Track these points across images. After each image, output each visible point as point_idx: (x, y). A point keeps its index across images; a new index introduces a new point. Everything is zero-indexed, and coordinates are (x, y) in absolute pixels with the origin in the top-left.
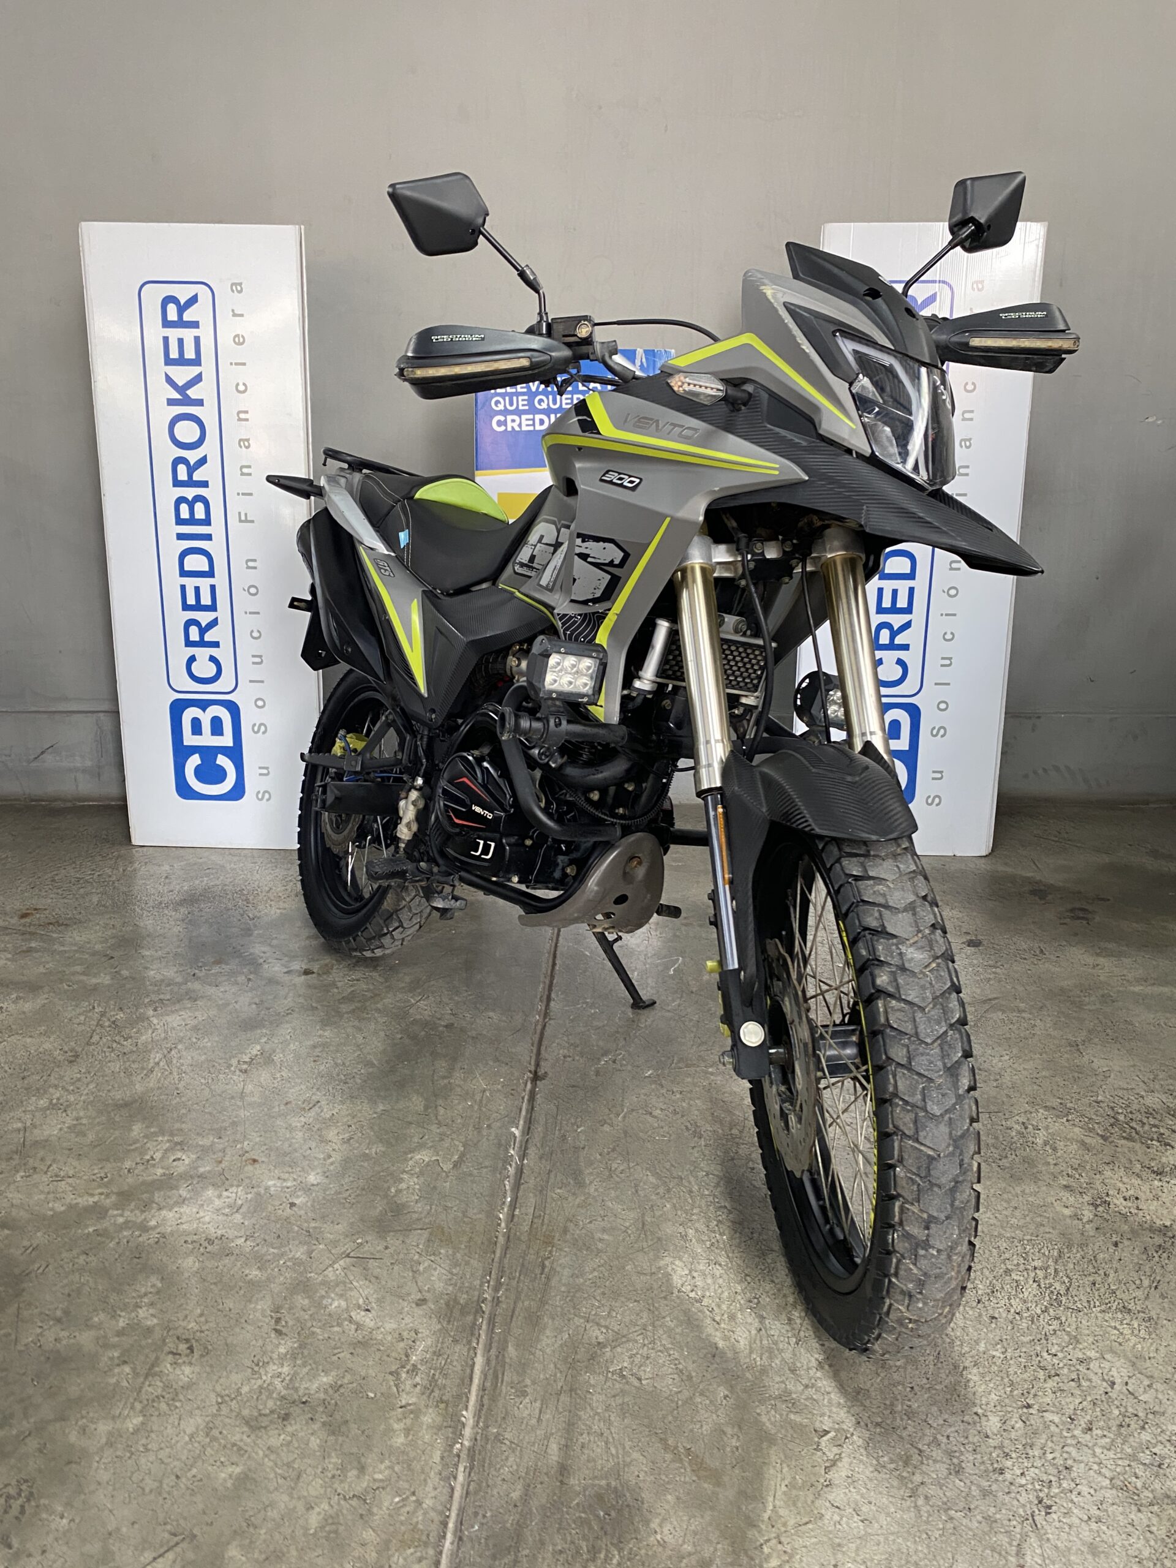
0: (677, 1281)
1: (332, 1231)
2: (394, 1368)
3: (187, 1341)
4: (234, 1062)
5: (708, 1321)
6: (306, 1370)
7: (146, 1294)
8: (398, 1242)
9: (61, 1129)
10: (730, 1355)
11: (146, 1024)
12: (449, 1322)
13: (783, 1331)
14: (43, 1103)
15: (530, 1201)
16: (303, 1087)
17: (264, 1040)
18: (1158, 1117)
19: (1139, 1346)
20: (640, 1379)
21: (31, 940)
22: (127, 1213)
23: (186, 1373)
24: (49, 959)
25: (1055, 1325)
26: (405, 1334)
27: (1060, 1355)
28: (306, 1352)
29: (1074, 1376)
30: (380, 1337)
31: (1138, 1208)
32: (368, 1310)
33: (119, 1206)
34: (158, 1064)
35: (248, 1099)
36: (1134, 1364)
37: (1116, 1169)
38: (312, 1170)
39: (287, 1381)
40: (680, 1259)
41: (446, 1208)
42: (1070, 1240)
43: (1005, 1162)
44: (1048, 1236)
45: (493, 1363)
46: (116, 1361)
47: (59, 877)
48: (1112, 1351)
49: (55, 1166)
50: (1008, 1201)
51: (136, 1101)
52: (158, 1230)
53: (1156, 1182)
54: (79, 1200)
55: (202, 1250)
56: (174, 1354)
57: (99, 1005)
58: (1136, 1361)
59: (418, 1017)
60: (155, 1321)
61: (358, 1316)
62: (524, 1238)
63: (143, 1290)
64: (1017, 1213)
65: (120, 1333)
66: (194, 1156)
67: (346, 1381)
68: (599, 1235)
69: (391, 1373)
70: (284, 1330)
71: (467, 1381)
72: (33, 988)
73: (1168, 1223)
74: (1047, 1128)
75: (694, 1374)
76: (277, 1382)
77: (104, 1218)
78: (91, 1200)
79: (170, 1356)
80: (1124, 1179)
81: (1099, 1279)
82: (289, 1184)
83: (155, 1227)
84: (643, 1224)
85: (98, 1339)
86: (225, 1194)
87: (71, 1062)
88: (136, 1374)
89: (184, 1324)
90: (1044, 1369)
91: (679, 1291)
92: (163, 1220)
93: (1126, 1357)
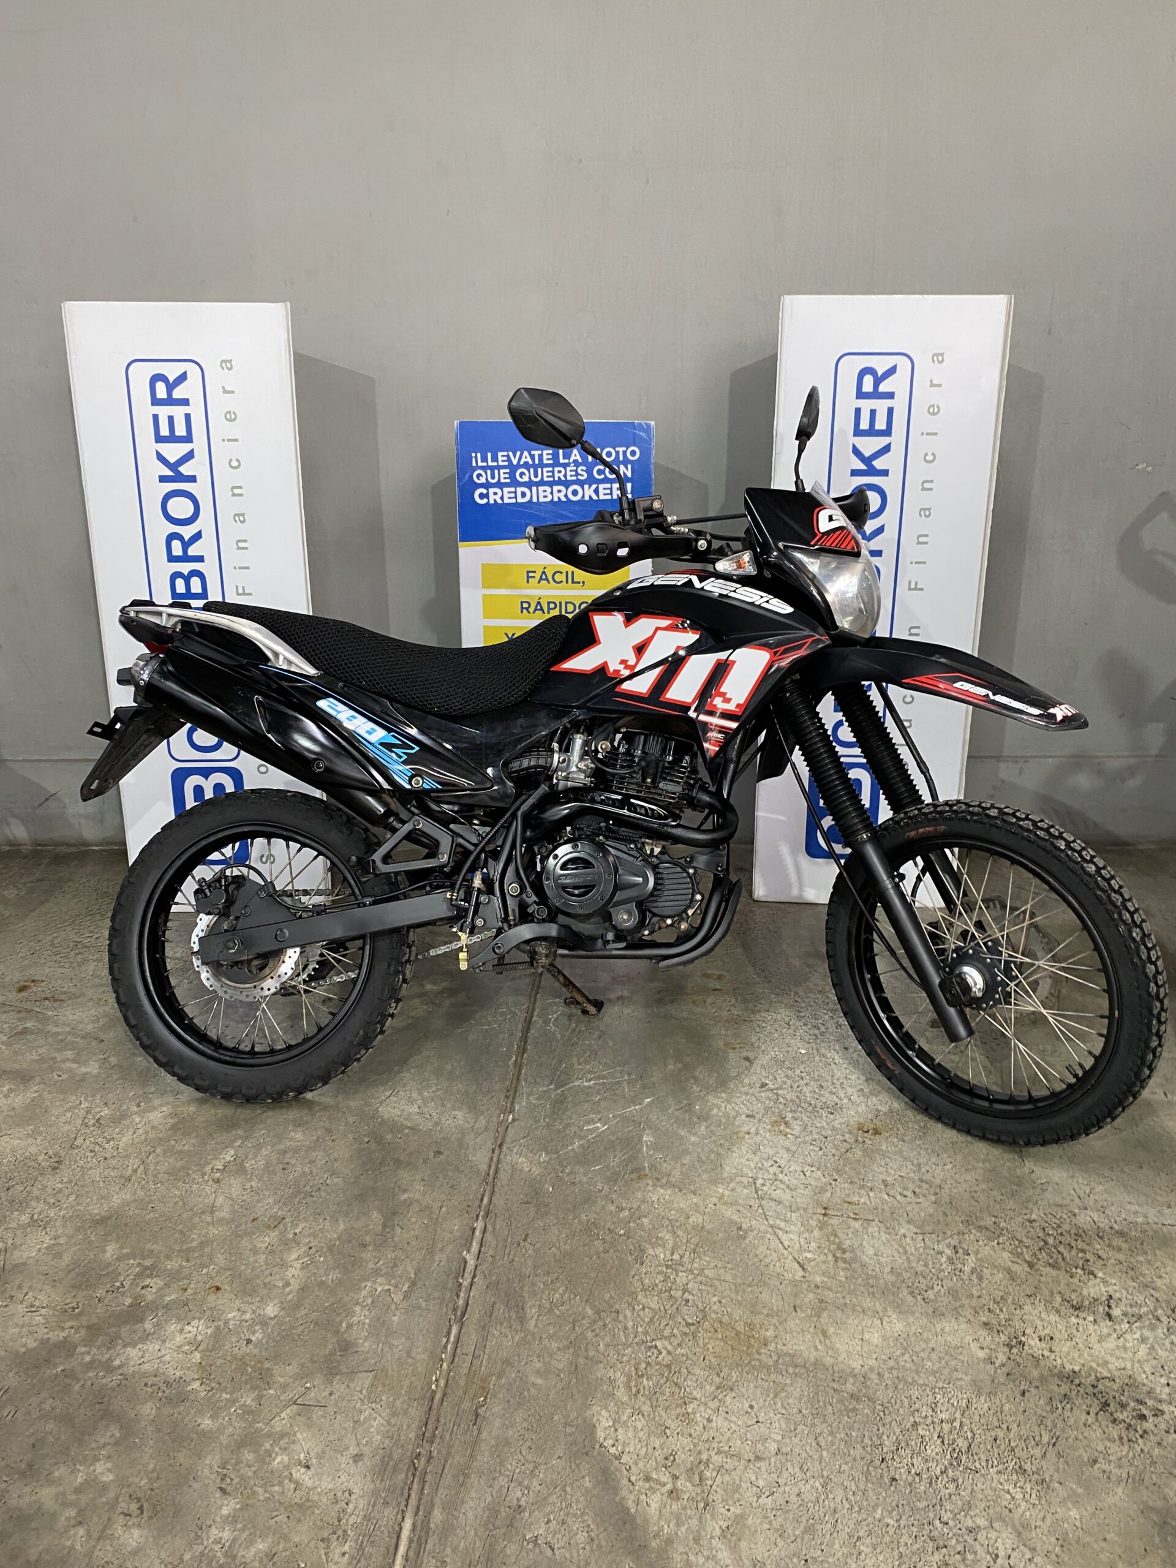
0: (600, 1434)
1: (283, 1373)
2: (325, 1534)
3: (138, 1500)
4: (208, 1169)
5: (625, 1481)
6: (244, 1535)
7: (104, 1446)
8: (344, 1387)
9: (39, 1249)
10: (639, 1521)
11: (127, 1122)
12: (382, 1480)
13: (694, 1494)
14: (25, 1218)
15: (471, 1337)
16: (271, 1200)
17: (237, 1144)
18: (1087, 1240)
19: (1028, 1513)
20: (553, 1550)
21: (26, 1019)
22: (94, 1350)
23: (134, 1537)
24: (41, 1042)
25: (952, 1486)
26: (339, 1494)
27: (951, 1523)
28: (246, 1515)
29: (960, 1548)
30: (316, 1498)
31: (1051, 1351)
32: (308, 1467)
33: (88, 1342)
34: (135, 1171)
35: (219, 1214)
36: (1019, 1534)
37: (1037, 1302)
38: (272, 1300)
39: (226, 1548)
40: (606, 1407)
41: (391, 1346)
42: (980, 1388)
43: (931, 1294)
44: (959, 1383)
45: (419, 1528)
46: (72, 1522)
47: (59, 939)
48: (1001, 1519)
49: (30, 1294)
50: (926, 1341)
51: (112, 1216)
52: (120, 1372)
53: (1073, 1320)
54: (51, 1335)
55: (160, 1394)
56: (126, 1515)
57: (86, 1099)
58: (1021, 1531)
59: (386, 1116)
60: (111, 1477)
61: (299, 1473)
62: (462, 1383)
63: (102, 1441)
64: (934, 1356)
65: (78, 1491)
66: (161, 1283)
67: (281, 1546)
68: (533, 1379)
69: (323, 1540)
70: (228, 1489)
71: (392, 1549)
72: (24, 1078)
73: (1077, 1369)
74: (977, 1253)
75: (603, 1543)
76: (217, 1548)
77: (72, 1356)
78: (63, 1334)
79: (122, 1516)
80: (1043, 1315)
81: (1001, 1434)
82: (248, 1316)
83: (119, 1367)
84: (576, 1366)
85: (57, 1495)
86: (188, 1328)
87: (54, 1169)
88: (89, 1535)
89: (137, 1481)
90: (933, 1539)
91: (601, 1446)
92: (127, 1359)
93: (1014, 1527)
